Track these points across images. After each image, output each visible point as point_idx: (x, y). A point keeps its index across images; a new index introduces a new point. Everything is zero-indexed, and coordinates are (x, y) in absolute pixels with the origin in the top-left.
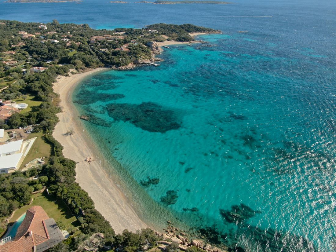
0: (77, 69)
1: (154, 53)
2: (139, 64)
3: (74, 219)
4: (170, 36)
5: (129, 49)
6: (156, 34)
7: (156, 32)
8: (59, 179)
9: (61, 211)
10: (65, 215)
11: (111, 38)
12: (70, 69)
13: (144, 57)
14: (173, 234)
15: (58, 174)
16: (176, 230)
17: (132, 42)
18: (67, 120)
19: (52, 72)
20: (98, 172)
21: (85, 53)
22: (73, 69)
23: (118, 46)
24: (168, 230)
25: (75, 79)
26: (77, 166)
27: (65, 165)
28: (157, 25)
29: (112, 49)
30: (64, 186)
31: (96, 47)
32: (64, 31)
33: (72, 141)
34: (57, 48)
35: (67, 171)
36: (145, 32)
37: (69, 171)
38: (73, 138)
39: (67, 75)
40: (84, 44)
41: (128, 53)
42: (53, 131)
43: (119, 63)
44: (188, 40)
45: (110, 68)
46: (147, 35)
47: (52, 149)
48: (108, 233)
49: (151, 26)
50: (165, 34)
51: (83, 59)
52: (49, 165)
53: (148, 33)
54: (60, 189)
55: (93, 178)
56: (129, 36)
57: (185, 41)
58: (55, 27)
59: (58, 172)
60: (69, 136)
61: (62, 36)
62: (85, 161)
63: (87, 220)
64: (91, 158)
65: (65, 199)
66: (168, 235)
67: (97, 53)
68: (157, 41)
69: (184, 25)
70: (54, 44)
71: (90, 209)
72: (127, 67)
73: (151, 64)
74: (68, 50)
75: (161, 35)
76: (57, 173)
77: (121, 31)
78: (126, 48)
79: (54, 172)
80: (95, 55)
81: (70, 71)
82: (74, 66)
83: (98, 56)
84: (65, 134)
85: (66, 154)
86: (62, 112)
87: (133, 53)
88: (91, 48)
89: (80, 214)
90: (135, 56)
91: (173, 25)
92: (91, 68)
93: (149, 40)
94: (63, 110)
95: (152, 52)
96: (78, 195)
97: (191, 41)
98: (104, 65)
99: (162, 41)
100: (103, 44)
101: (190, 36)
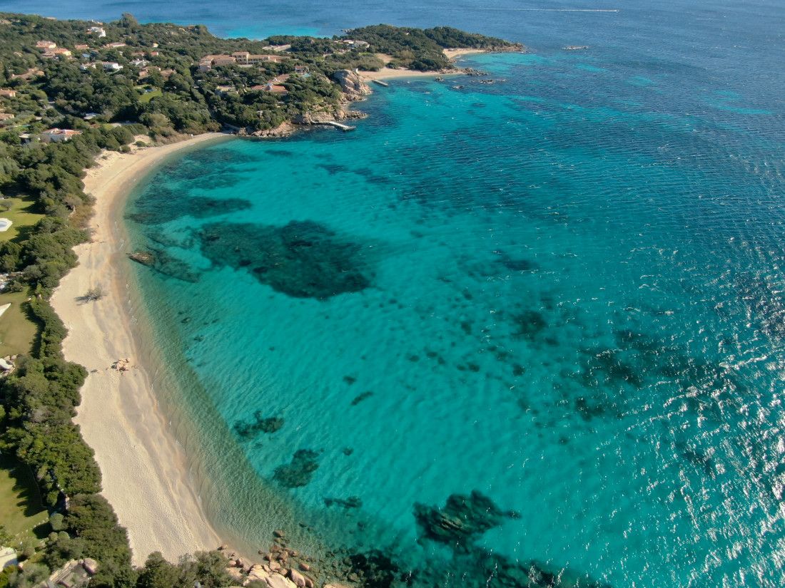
0: (152, 135)
1: (349, 99)
2: (306, 124)
3: (42, 518)
4: (396, 57)
5: (287, 87)
6: (364, 51)
7: (364, 45)
8: (29, 415)
9: (19, 497)
10: (24, 507)
11: (249, 60)
12: (135, 134)
13: (320, 108)
14: (279, 567)
15: (31, 401)
16: (291, 555)
17: (298, 71)
18: (98, 262)
19: (88, 142)
20: (135, 397)
21: (179, 97)
22: (142, 136)
23: (261, 80)
24: (270, 556)
25: (144, 159)
26: (87, 381)
27: (55, 378)
28: (371, 29)
29: (247, 88)
30: (39, 432)
31: (209, 81)
32: (144, 41)
33: (96, 316)
34: (115, 83)
35: (56, 394)
36: (337, 47)
37: (62, 394)
38: (101, 308)
39: (124, 151)
40: (182, 74)
41: (283, 99)
42: (54, 289)
43: (256, 122)
44: (436, 67)
45: (235, 134)
46: (342, 53)
47: (38, 335)
48: (110, 562)
49: (358, 30)
50: (385, 51)
51: (171, 111)
52: (15, 379)
53: (345, 48)
54: (29, 439)
55: (119, 412)
56: (296, 56)
57: (430, 69)
58: (126, 31)
59: (32, 395)
60: (91, 303)
61: (134, 54)
62: (113, 367)
63: (70, 524)
64: (129, 360)
65: (33, 466)
66: (266, 567)
67: (207, 96)
68: (361, 68)
69: (436, 29)
70: (111, 73)
71: (88, 493)
72: (276, 131)
73: (335, 126)
74: (139, 88)
75: (375, 54)
76: (28, 398)
77: (281, 44)
78: (280, 85)
79: (21, 397)
80: (203, 102)
81: (134, 140)
82: (148, 127)
83: (210, 102)
84: (82, 299)
85: (70, 352)
86: (91, 242)
87: (294, 97)
88: (196, 83)
89: (60, 507)
90: (298, 106)
91: (409, 30)
92: (186, 134)
93: (342, 65)
94: (94, 238)
95: (343, 96)
96: (67, 455)
97: (445, 70)
98: (218, 125)
99: (373, 70)
100: (226, 74)
101: (444, 56)
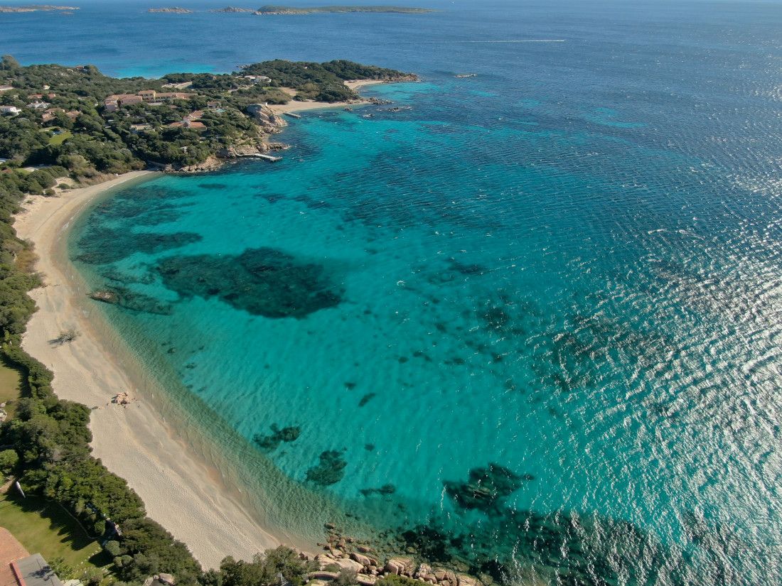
0: (74, 176)
1: (267, 132)
2: (231, 157)
3: (95, 548)
4: (300, 90)
5: (204, 123)
6: (267, 86)
7: (266, 80)
8: (48, 455)
9: (60, 534)
10: (70, 543)
11: (156, 98)
12: (56, 177)
13: (243, 141)
14: (341, 553)
15: (45, 441)
16: (349, 541)
17: (211, 107)
18: (59, 305)
19: (9, 187)
20: (146, 426)
21: (92, 137)
22: (63, 178)
23: (175, 117)
24: (330, 545)
25: (72, 201)
26: (92, 416)
27: (62, 418)
28: (267, 64)
29: (162, 126)
30: (62, 470)
31: (121, 120)
32: (33, 83)
33: (77, 357)
34: (19, 126)
35: (67, 433)
36: (240, 82)
37: (73, 431)
38: (78, 348)
39: (49, 194)
40: (89, 114)
41: (203, 134)
42: (22, 335)
43: (182, 158)
44: (344, 99)
45: (161, 170)
46: (247, 88)
47: (24, 381)
48: (185, 572)
49: (255, 66)
50: (288, 85)
51: (89, 151)
52: (19, 423)
53: (248, 83)
54: (53, 479)
55: (135, 443)
56: (202, 92)
57: (336, 100)
58: (8, 73)
59: (45, 436)
60: (66, 344)
61: (30, 97)
62: (113, 402)
63: (129, 548)
64: (127, 393)
65: (67, 503)
66: (330, 555)
67: (123, 135)
68: (270, 102)
69: (333, 63)
70: (11, 117)
71: (135, 517)
72: (204, 166)
73: (261, 157)
74: (47, 130)
75: (279, 88)
76: (41, 439)
77: (181, 81)
78: (196, 121)
79: (34, 439)
80: (120, 142)
81: (56, 184)
82: (67, 169)
83: (128, 142)
84: (55, 341)
85: (63, 390)
86: (44, 286)
87: (214, 131)
88: (107, 123)
89: (111, 534)
90: (220, 141)
91: (306, 65)
92: (111, 175)
93: (250, 99)
94: (46, 281)
95: (260, 129)
96: (102, 487)
97: (351, 101)
98: (142, 164)
99: (282, 103)
100: (137, 113)
101: (347, 87)
